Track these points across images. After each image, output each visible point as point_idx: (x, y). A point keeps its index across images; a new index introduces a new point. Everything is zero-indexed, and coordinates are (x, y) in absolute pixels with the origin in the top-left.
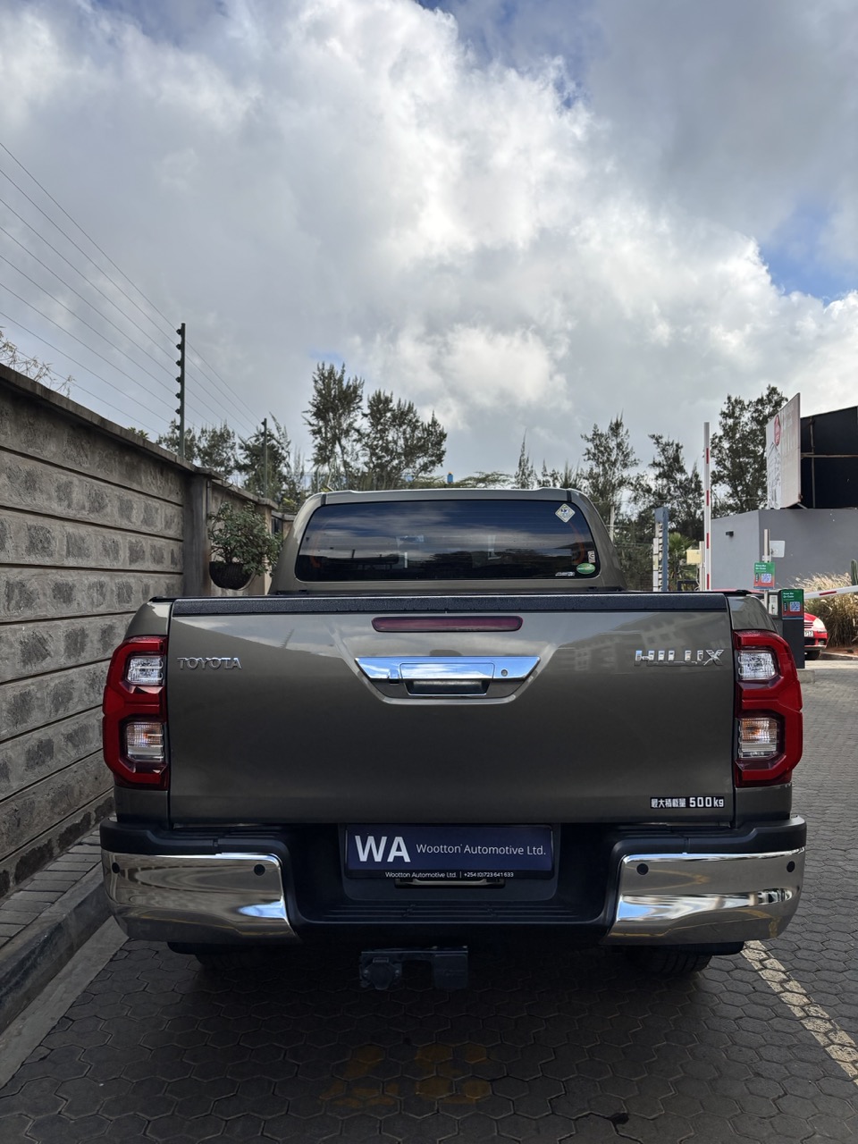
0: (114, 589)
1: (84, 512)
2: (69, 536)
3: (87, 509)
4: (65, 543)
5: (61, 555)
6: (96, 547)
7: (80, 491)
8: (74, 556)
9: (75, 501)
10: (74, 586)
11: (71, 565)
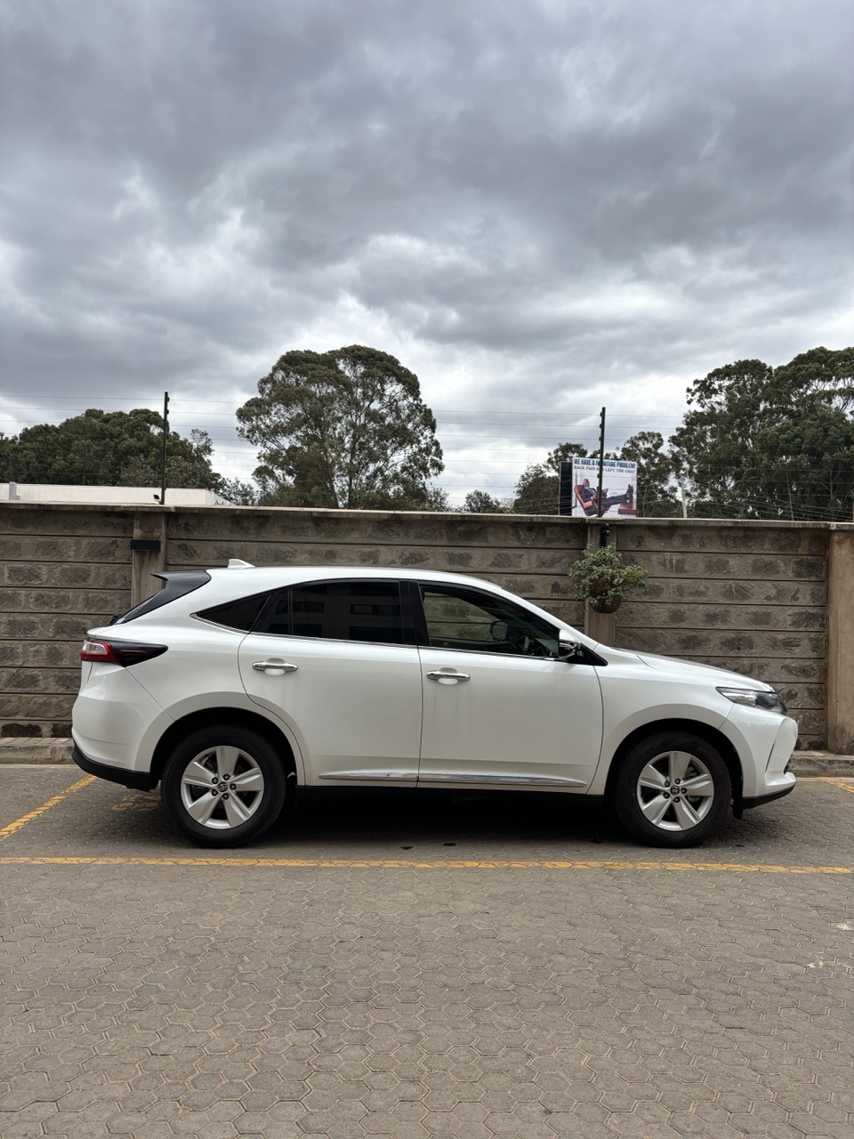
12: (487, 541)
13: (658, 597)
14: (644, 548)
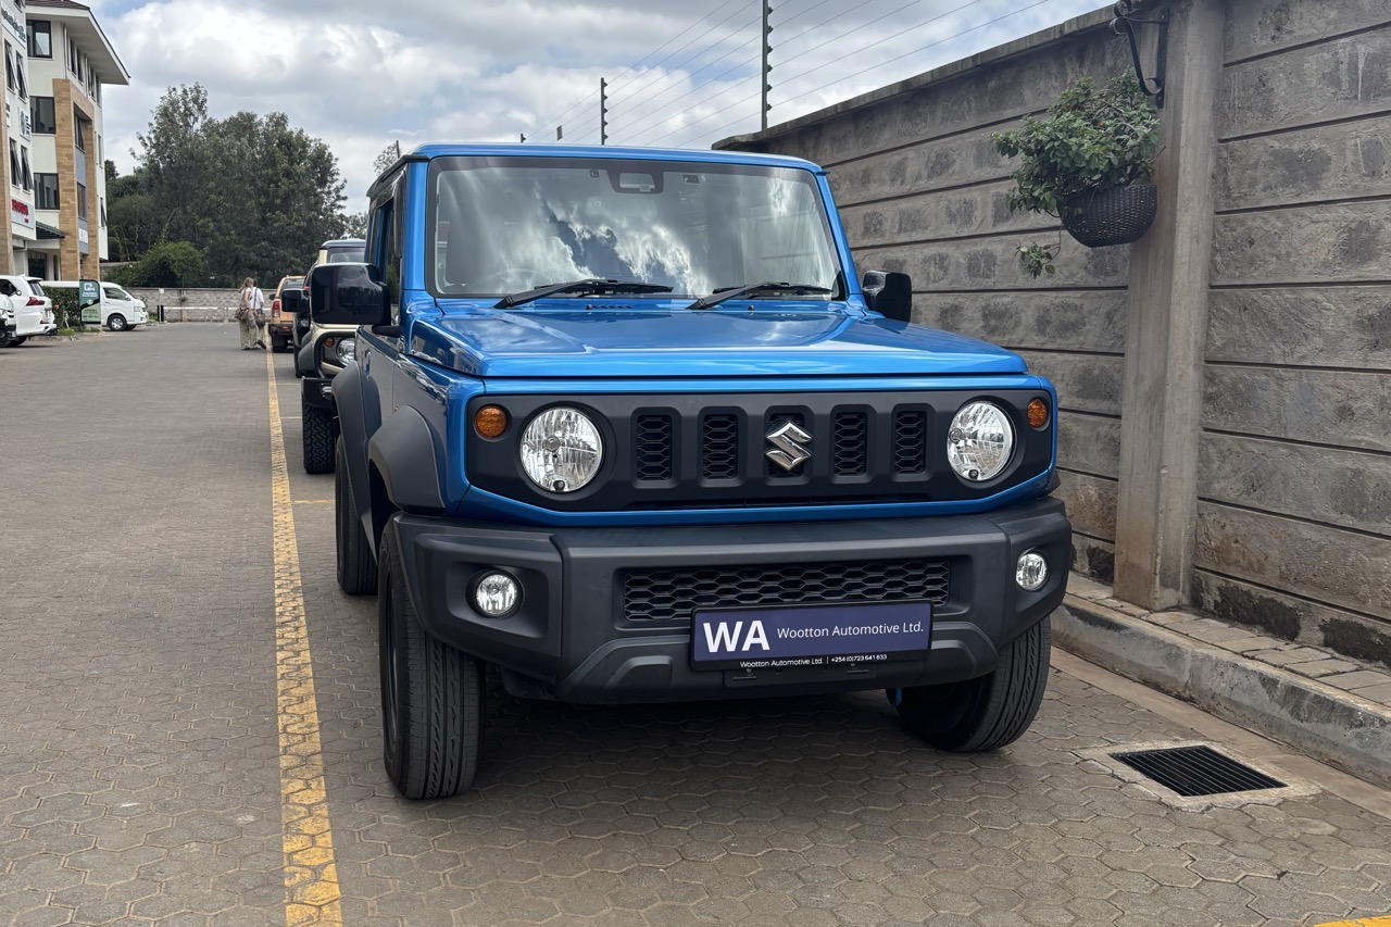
0: (962, 260)
1: (920, 182)
2: (902, 213)
3: (924, 177)
4: (897, 220)
5: (892, 233)
6: (936, 216)
7: (915, 161)
8: (906, 230)
9: (908, 176)
10: (905, 261)
11: (903, 240)
12: (1022, 103)
13: (1315, 187)
14: (1287, 41)
